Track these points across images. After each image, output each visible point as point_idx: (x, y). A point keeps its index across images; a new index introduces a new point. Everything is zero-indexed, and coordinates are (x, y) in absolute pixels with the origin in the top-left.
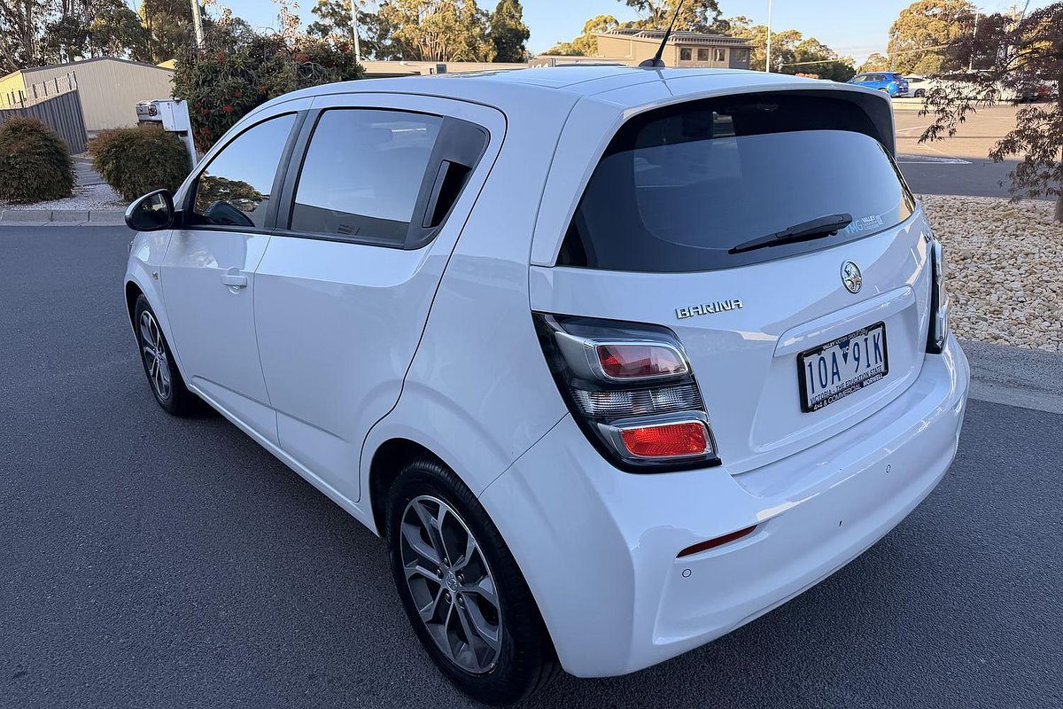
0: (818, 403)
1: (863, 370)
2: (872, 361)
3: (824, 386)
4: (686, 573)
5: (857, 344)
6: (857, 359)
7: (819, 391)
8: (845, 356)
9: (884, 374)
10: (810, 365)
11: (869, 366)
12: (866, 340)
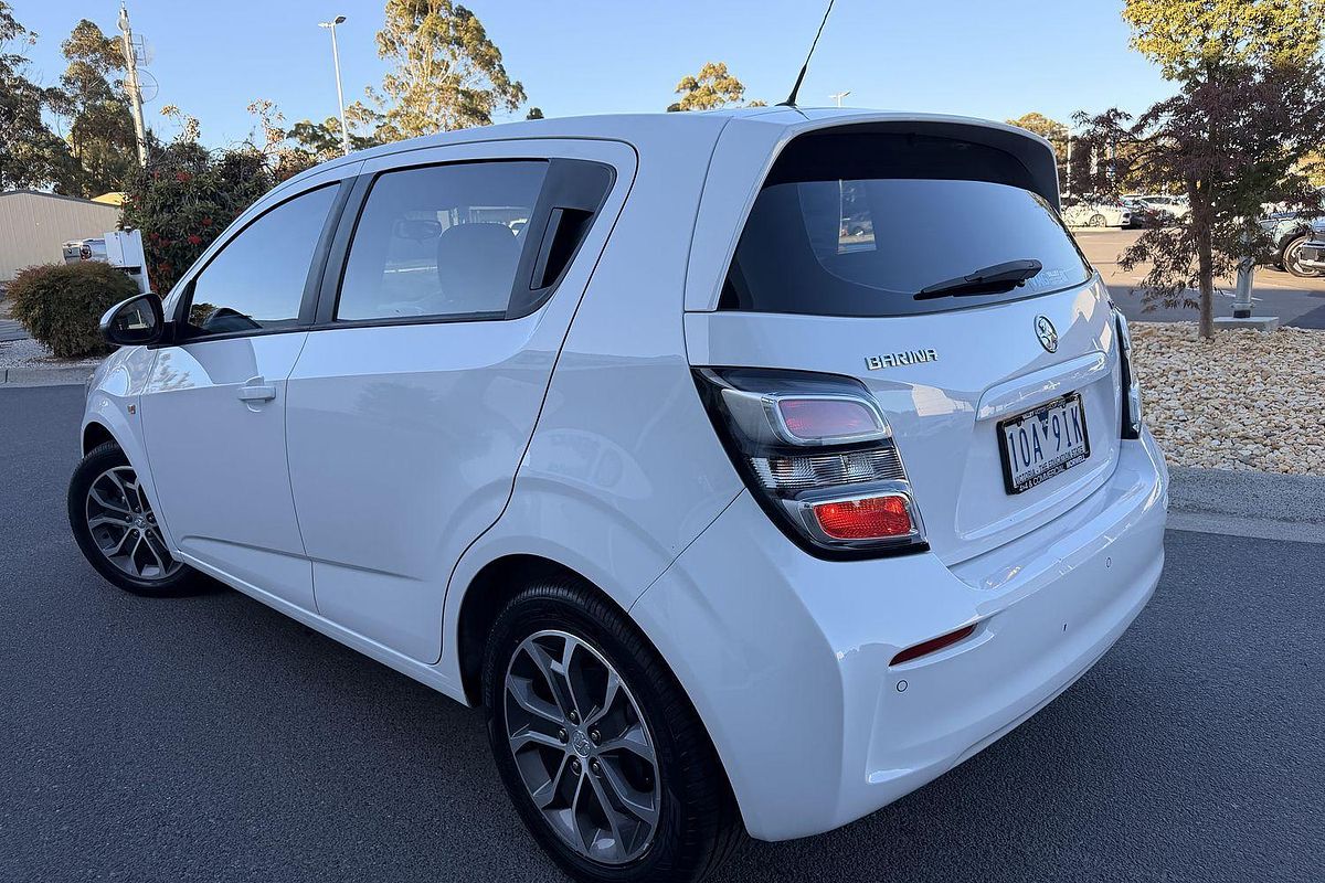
0: (1024, 484)
1: (1064, 449)
2: (1073, 440)
3: (1027, 464)
4: (901, 686)
5: (1055, 417)
6: (1058, 435)
7: (1023, 469)
8: (1045, 429)
9: (1087, 456)
10: (1011, 437)
11: (1070, 445)
12: (1064, 413)
